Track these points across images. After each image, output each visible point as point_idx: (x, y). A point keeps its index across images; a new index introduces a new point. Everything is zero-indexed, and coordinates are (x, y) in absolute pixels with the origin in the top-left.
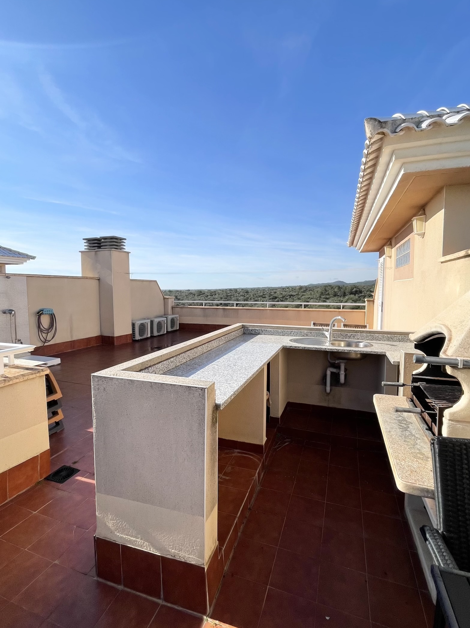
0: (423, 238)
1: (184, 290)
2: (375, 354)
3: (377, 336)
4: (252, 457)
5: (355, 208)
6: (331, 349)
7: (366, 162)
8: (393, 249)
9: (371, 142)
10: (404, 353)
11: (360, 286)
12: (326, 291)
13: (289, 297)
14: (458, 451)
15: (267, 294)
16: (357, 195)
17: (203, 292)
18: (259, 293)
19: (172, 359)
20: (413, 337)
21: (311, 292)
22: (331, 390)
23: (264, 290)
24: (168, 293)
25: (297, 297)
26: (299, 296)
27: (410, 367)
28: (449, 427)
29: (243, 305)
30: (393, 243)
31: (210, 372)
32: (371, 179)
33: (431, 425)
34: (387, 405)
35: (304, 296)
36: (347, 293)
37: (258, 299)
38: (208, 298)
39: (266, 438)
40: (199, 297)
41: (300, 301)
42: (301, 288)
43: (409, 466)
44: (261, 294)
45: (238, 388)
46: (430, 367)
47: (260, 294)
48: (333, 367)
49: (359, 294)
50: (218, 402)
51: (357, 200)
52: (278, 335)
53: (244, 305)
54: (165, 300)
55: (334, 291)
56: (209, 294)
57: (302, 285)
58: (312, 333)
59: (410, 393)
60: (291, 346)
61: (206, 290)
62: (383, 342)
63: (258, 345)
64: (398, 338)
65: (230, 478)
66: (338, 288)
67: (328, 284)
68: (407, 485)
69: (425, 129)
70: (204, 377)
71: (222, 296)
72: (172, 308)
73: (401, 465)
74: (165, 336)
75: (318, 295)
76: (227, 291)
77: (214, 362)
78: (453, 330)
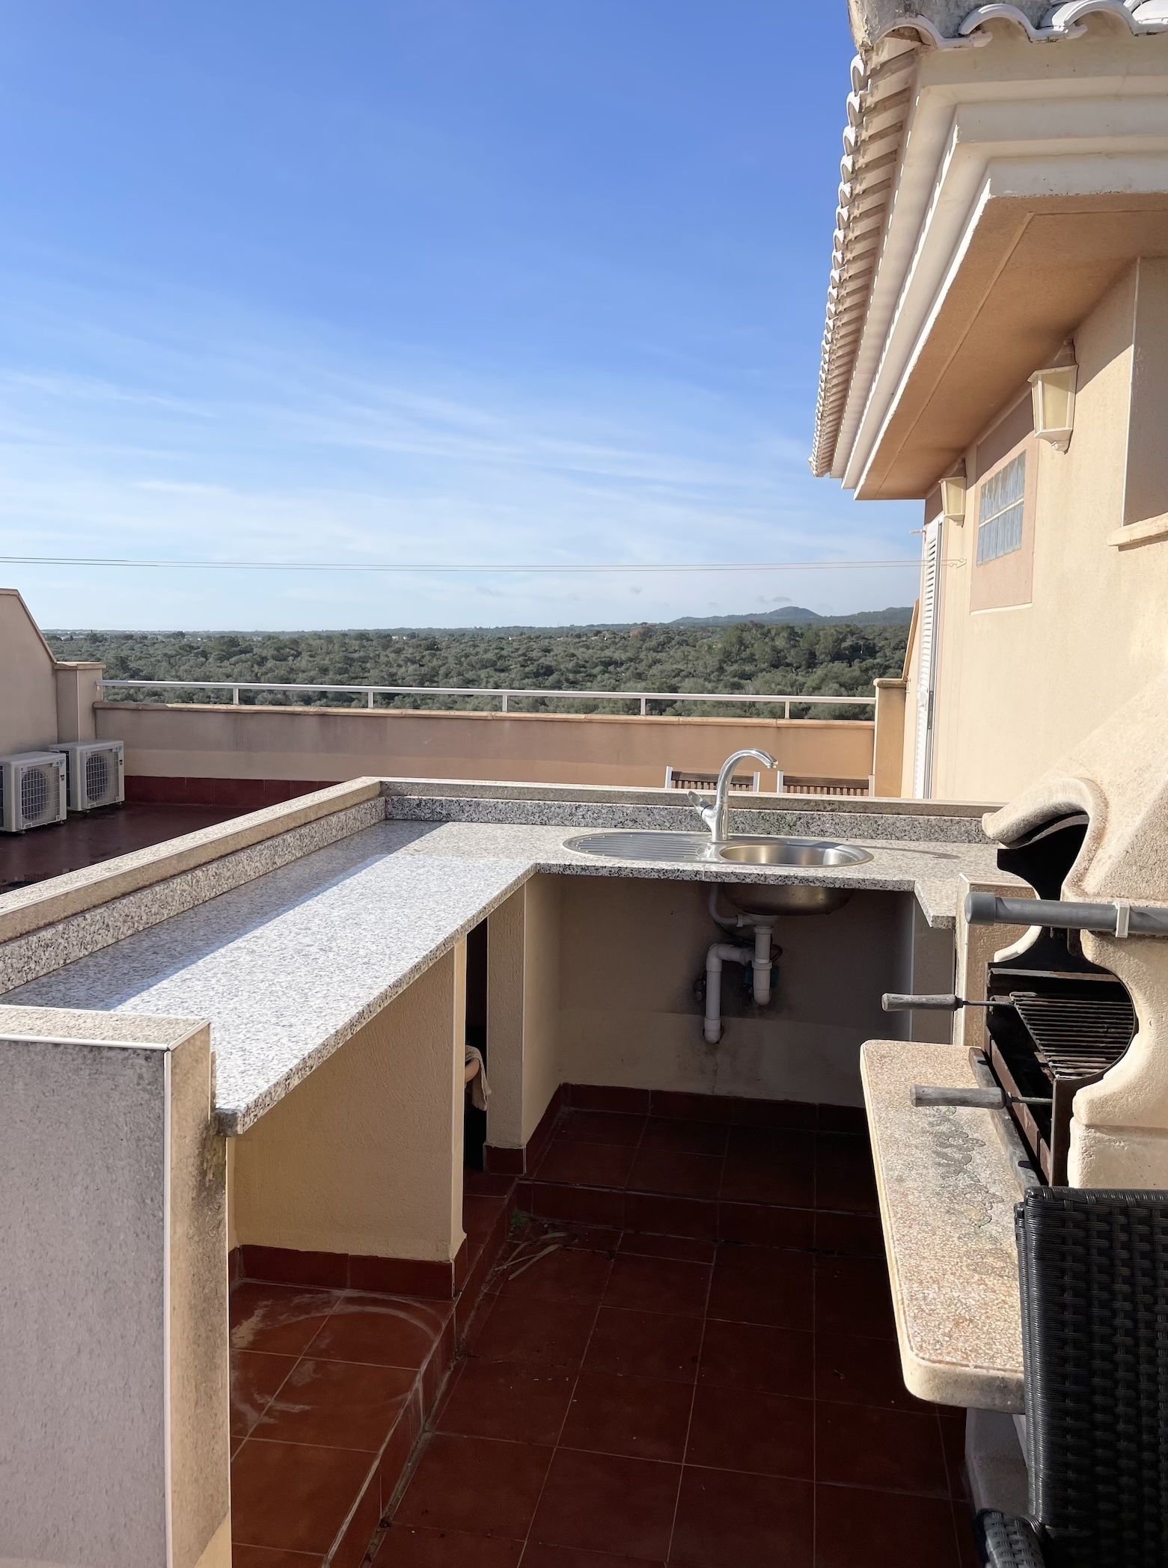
0: (1066, 452)
1: (160, 633)
2: (877, 888)
3: (890, 821)
4: (402, 1315)
5: (831, 323)
6: (717, 874)
7: (856, 142)
8: (972, 491)
9: (872, 65)
10: (968, 886)
11: (869, 630)
12: (743, 648)
13: (600, 668)
14: (1100, 1235)
15: (513, 655)
16: (835, 274)
17: (243, 645)
18: (480, 649)
19: (47, 934)
20: (994, 825)
21: (685, 648)
22: (722, 1029)
23: (500, 638)
24: (86, 646)
25: (632, 669)
26: (641, 667)
27: (988, 936)
28: (1086, 1151)
29: (415, 701)
30: (971, 469)
31: (214, 981)
32: (882, 210)
33: (1036, 1148)
34: (903, 1080)
35: (659, 667)
36: (823, 656)
37: (479, 676)
38: (264, 669)
39: (465, 1236)
40: (226, 663)
41: (643, 684)
42: (647, 631)
43: (950, 1302)
44: (490, 656)
45: (321, 1041)
46: (1052, 935)
47: (485, 656)
48: (728, 943)
49: (864, 660)
50: (225, 1102)
51: (834, 292)
52: (523, 821)
53: (417, 702)
54: (61, 675)
55: (774, 649)
56: (271, 652)
57: (650, 622)
58: (655, 811)
59: (983, 1032)
60: (567, 863)
61: (257, 634)
62: (913, 845)
63: (436, 863)
64: (963, 829)
65: (307, 1408)
66: (790, 634)
67: (750, 619)
68: (934, 1375)
69: (1062, 35)
70: (185, 1005)
71: (327, 662)
72: (95, 710)
73: (922, 1303)
74: (63, 832)
75: (712, 662)
76: (347, 641)
77: (240, 940)
78: (1114, 801)
